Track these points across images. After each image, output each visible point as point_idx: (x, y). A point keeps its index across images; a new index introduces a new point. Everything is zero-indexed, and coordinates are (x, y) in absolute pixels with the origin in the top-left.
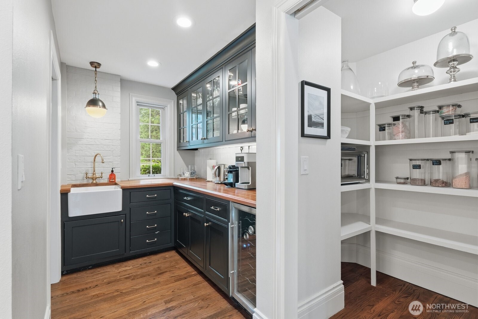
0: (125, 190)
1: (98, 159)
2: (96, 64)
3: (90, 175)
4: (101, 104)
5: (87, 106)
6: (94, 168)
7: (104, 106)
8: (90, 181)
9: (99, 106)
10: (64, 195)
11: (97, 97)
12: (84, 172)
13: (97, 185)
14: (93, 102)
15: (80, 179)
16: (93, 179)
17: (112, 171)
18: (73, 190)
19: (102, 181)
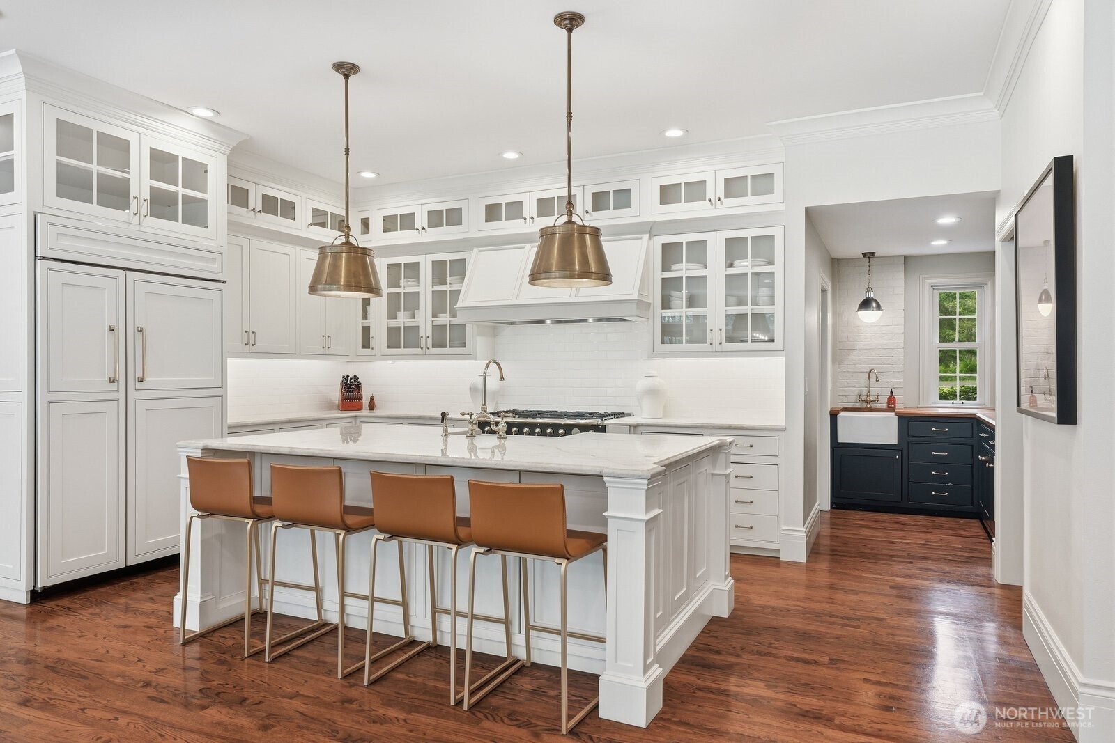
0: (901, 417)
1: (873, 376)
2: (868, 255)
3: (864, 397)
4: (874, 305)
5: (858, 311)
6: (868, 387)
7: (879, 307)
8: (864, 405)
9: (873, 308)
10: (834, 416)
11: (872, 296)
12: (857, 392)
13: (871, 410)
14: (866, 304)
15: (851, 401)
16: (866, 401)
17: (892, 393)
18: (842, 414)
19: (879, 406)
